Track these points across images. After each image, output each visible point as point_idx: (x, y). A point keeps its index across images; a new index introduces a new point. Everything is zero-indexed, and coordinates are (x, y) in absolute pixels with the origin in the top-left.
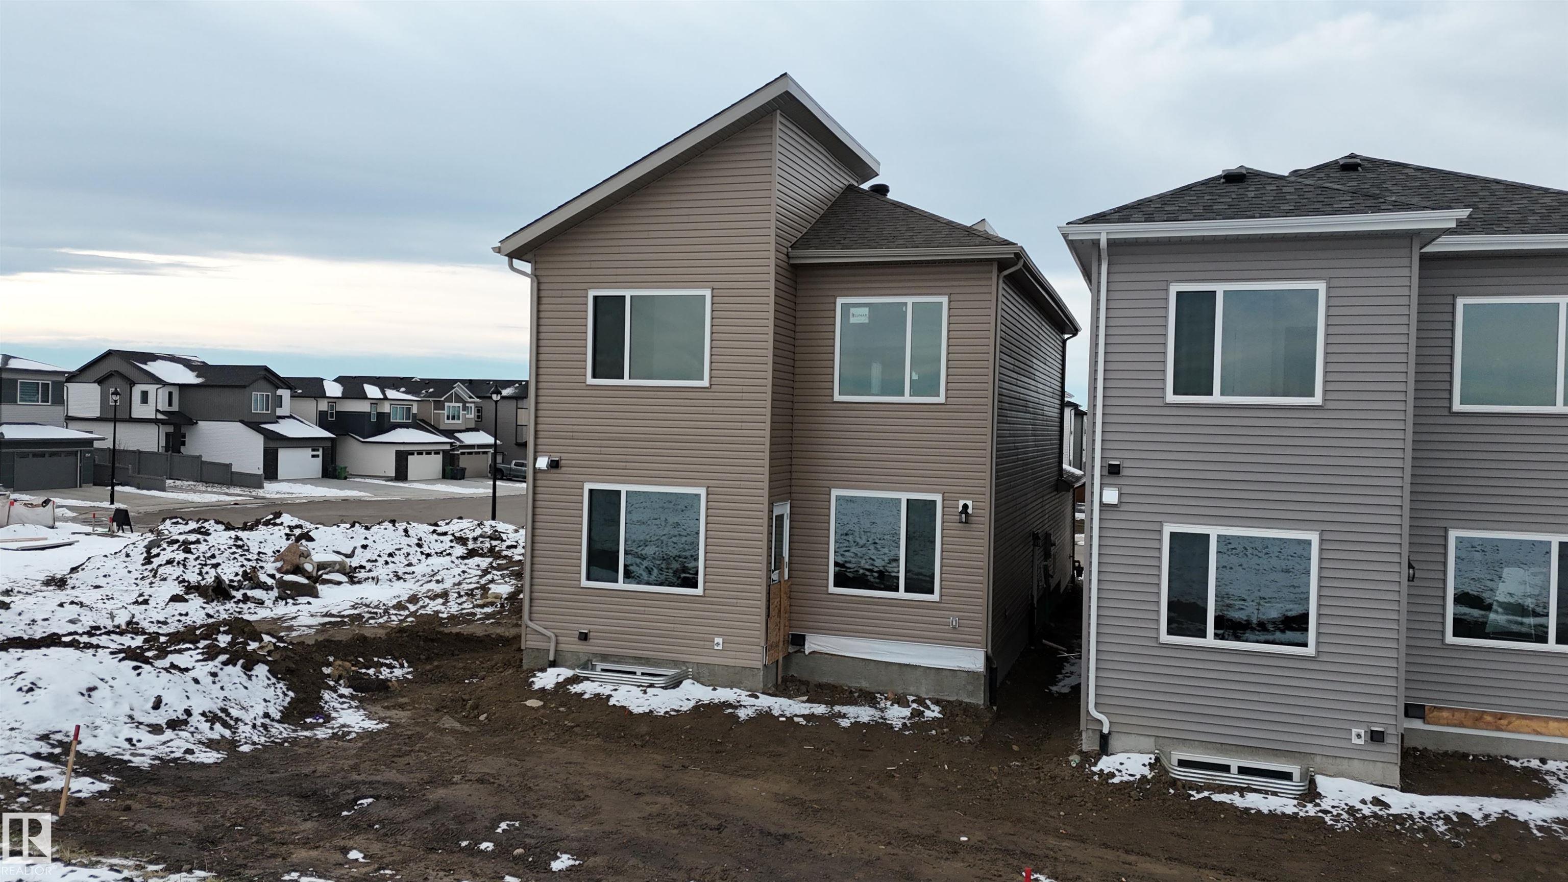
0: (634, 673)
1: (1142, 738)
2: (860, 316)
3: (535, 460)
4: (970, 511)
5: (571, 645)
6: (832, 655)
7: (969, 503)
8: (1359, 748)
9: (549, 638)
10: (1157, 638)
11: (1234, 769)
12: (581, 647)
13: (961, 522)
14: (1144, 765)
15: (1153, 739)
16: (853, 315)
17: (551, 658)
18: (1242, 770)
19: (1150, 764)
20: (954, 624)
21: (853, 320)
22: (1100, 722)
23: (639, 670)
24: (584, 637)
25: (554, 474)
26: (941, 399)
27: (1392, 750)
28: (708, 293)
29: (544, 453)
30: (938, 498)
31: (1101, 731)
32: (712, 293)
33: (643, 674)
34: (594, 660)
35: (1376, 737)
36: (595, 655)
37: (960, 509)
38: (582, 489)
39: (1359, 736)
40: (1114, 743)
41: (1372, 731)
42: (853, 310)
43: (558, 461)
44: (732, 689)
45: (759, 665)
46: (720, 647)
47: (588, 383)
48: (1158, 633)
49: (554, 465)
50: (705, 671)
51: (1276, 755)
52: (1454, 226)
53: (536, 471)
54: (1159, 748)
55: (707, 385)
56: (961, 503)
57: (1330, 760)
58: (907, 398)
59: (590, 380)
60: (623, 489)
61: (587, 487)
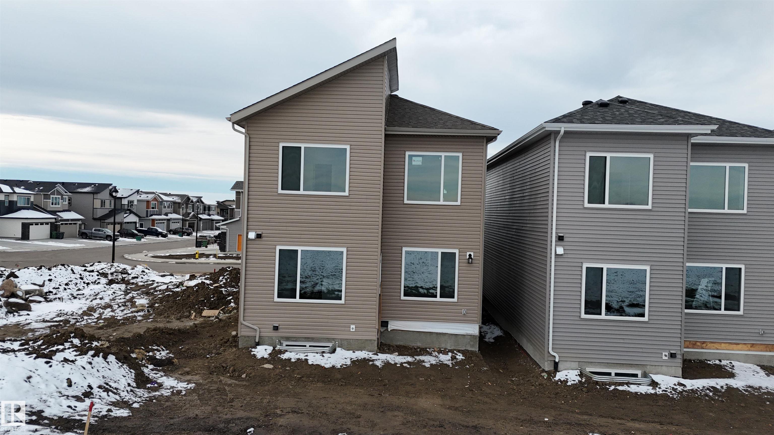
0: (305, 346)
1: (573, 363)
2: (417, 161)
3: (247, 233)
4: (472, 257)
5: (268, 333)
6: (402, 330)
7: (472, 254)
8: (665, 361)
9: (256, 330)
10: (580, 316)
11: (613, 374)
12: (274, 334)
13: (469, 263)
14: (576, 375)
15: (577, 363)
16: (414, 161)
17: (257, 341)
18: (617, 374)
19: (579, 375)
20: (464, 312)
21: (414, 163)
22: (555, 357)
23: (308, 344)
24: (276, 328)
25: (259, 241)
26: (459, 203)
27: (679, 361)
28: (348, 147)
29: (252, 230)
30: (457, 251)
31: (555, 361)
32: (350, 147)
33: (310, 346)
34: (282, 340)
35: (673, 356)
36: (282, 338)
37: (468, 257)
38: (275, 249)
39: (666, 356)
40: (560, 366)
41: (671, 353)
42: (414, 158)
43: (261, 234)
44: (362, 351)
45: (375, 338)
46: (354, 330)
47: (279, 192)
48: (580, 314)
49: (259, 236)
50: (345, 343)
51: (631, 367)
52: (710, 132)
53: (248, 239)
54: (580, 367)
55: (348, 195)
56: (468, 253)
57: (654, 367)
58: (442, 202)
59: (280, 191)
60: (300, 249)
61: (278, 248)
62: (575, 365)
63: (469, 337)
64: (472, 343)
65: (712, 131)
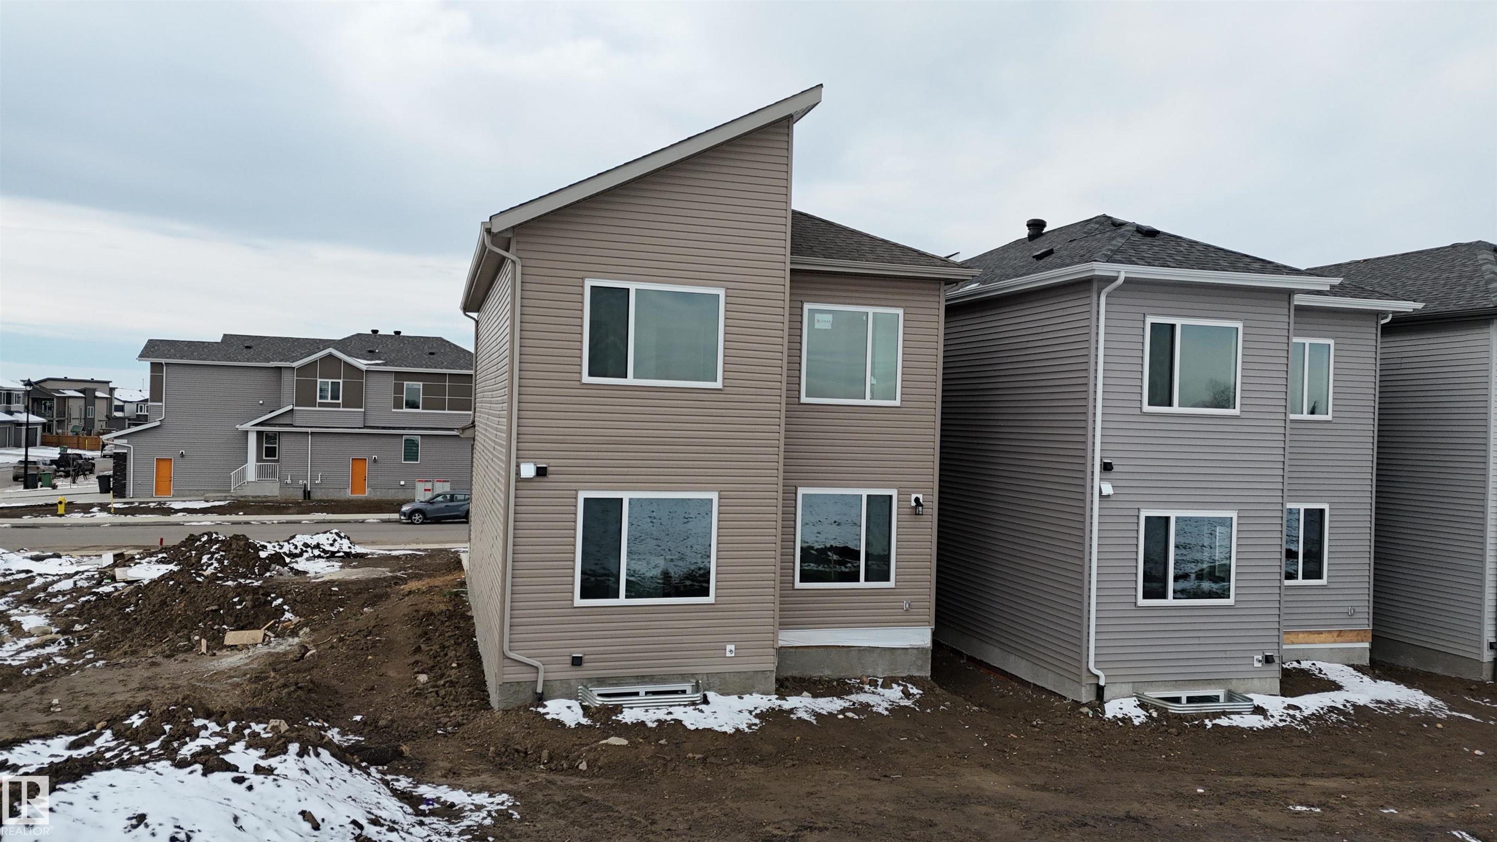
0: (637, 694)
1: (1124, 685)
2: (824, 322)
3: (518, 466)
4: (921, 501)
5: (562, 672)
7: (920, 496)
8: (1258, 670)
9: (537, 668)
10: (1136, 603)
11: (1184, 700)
12: (574, 673)
13: (916, 514)
15: (1131, 685)
16: (818, 321)
17: (539, 690)
18: (1190, 700)
20: (907, 606)
21: (817, 326)
22: (1097, 677)
23: (642, 689)
24: (577, 662)
25: (543, 483)
26: (897, 403)
27: (1275, 669)
28: (721, 292)
29: (528, 459)
30: (894, 493)
31: (1098, 685)
32: (726, 293)
33: (647, 693)
34: (589, 686)
35: (1268, 660)
36: (590, 680)
37: (913, 504)
38: (576, 498)
39: (1260, 661)
40: (1107, 694)
41: (1266, 656)
42: (818, 316)
43: (546, 468)
44: (751, 695)
45: (772, 667)
46: (733, 655)
47: (584, 381)
48: (1136, 598)
49: (541, 472)
50: (716, 681)
51: (1209, 684)
53: (519, 479)
54: (1135, 691)
55: (720, 387)
56: (914, 496)
57: (1241, 682)
58: (868, 401)
59: (586, 379)
60: (626, 496)
61: (582, 495)
62: (1128, 688)
63: (915, 651)
64: (919, 663)
65: (1332, 287)
